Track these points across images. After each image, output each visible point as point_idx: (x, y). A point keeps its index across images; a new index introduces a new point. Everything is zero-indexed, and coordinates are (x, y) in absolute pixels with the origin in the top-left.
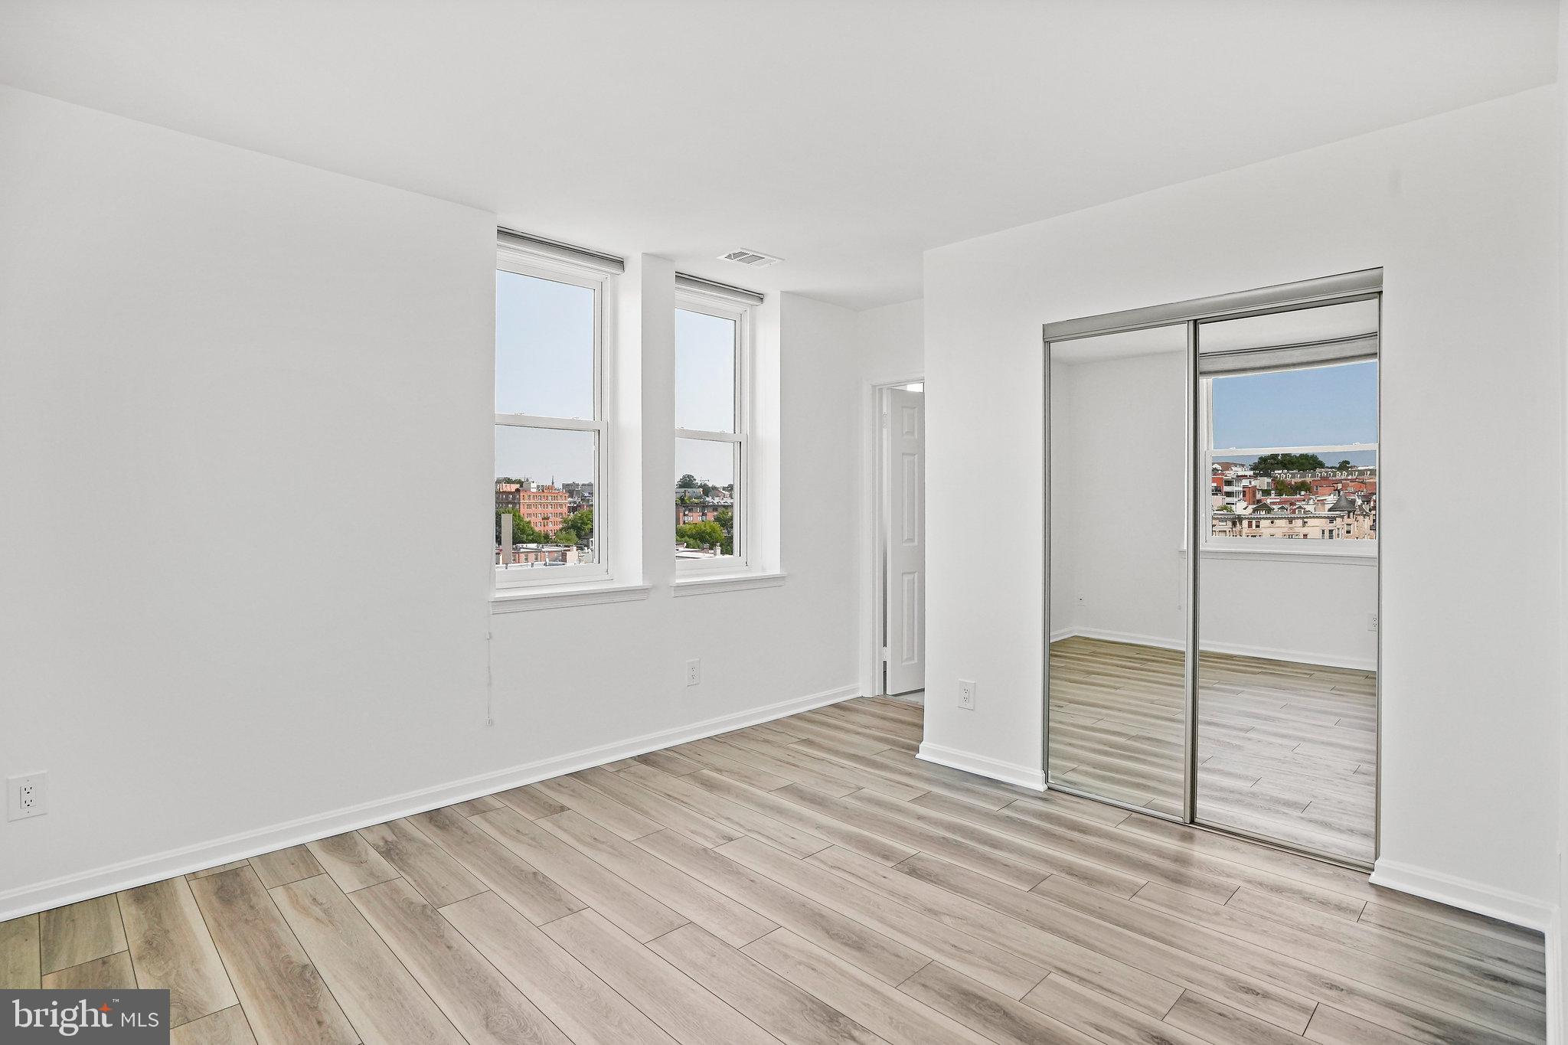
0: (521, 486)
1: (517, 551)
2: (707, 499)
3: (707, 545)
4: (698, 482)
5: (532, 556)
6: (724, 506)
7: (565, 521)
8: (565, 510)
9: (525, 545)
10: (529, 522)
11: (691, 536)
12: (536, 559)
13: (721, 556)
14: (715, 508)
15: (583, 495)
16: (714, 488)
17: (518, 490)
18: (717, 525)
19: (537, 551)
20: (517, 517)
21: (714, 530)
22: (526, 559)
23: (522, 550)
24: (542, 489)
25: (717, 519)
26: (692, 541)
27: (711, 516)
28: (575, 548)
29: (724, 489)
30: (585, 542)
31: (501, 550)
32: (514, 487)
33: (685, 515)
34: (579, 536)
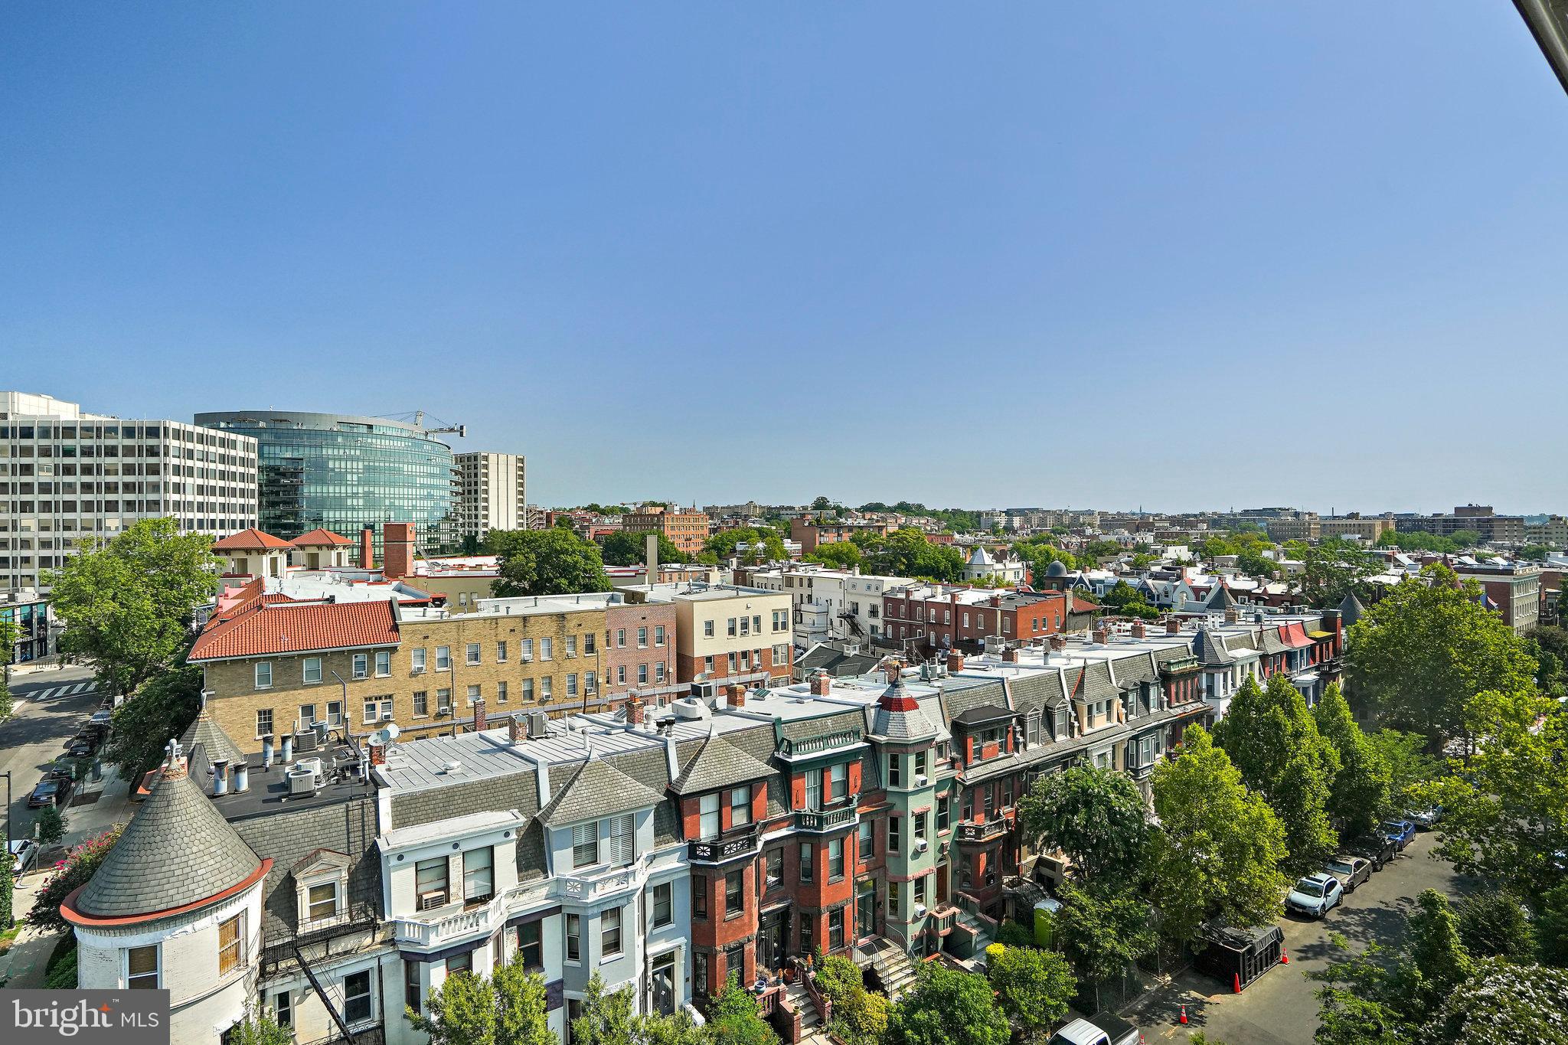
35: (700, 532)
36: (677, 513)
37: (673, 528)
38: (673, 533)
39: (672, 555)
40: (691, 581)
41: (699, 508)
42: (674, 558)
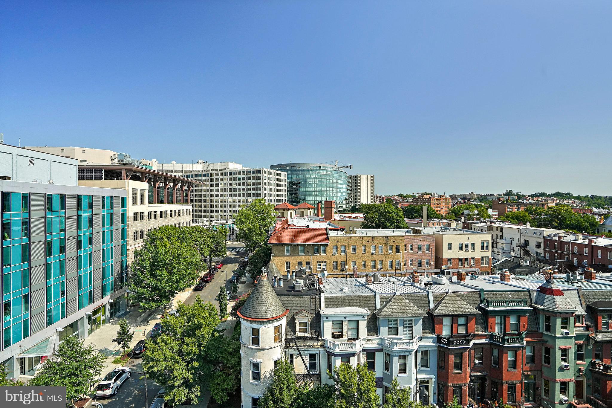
0: (431, 196)
1: (429, 221)
2: (520, 201)
3: (521, 222)
4: (515, 193)
5: (435, 224)
6: (530, 204)
7: (450, 210)
8: (450, 205)
9: (432, 219)
10: (435, 210)
11: (512, 218)
12: (437, 225)
13: (530, 228)
14: (525, 205)
15: (458, 199)
16: (524, 196)
17: (430, 197)
18: (527, 213)
19: (438, 222)
20: (429, 208)
21: (525, 215)
22: (433, 225)
23: (431, 221)
24: (440, 197)
25: (526, 210)
26: (513, 220)
27: (523, 209)
28: (454, 221)
29: (529, 196)
30: (459, 219)
31: (422, 221)
32: (428, 196)
33: (508, 208)
34: (456, 216)
35: (447, 205)
36: (437, 197)
37: (434, 204)
38: (435, 206)
39: (434, 215)
40: (442, 226)
41: (447, 195)
42: (435, 216)
